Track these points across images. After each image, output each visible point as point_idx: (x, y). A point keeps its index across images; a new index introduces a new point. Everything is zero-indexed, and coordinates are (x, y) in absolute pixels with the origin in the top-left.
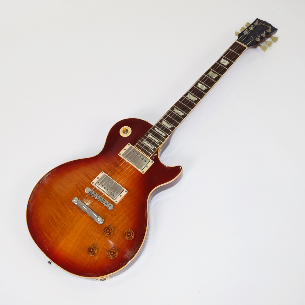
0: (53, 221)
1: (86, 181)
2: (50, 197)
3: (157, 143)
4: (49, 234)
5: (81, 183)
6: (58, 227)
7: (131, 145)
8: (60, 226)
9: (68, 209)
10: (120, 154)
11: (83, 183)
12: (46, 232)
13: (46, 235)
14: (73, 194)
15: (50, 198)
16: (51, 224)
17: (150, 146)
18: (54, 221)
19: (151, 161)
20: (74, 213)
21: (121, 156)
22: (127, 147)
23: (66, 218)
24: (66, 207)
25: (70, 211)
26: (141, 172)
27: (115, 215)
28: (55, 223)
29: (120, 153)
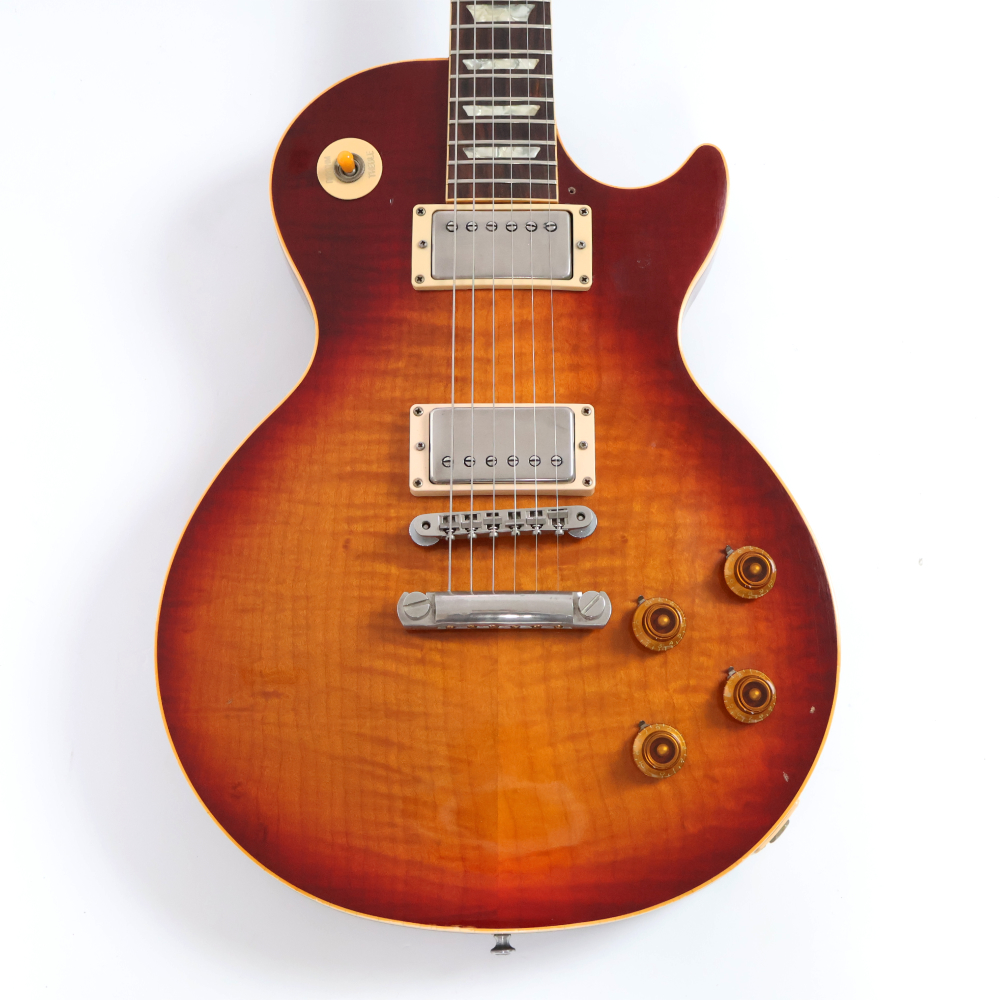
0: (381, 772)
1: (370, 499)
2: (270, 689)
3: (532, 117)
4: (412, 839)
5: (358, 527)
6: (425, 775)
7: (430, 208)
8: (430, 769)
9: (403, 670)
10: (420, 279)
11: (365, 519)
12: (393, 840)
13: (401, 852)
14: (366, 593)
15: (276, 694)
16: (382, 788)
17: (517, 152)
18: (387, 767)
19: (575, 209)
20: (444, 667)
21: (429, 283)
22: (422, 224)
23: (426, 714)
24: (385, 673)
25: (418, 673)
26: (575, 283)
27: (625, 541)
28: (399, 771)
29: (414, 275)
